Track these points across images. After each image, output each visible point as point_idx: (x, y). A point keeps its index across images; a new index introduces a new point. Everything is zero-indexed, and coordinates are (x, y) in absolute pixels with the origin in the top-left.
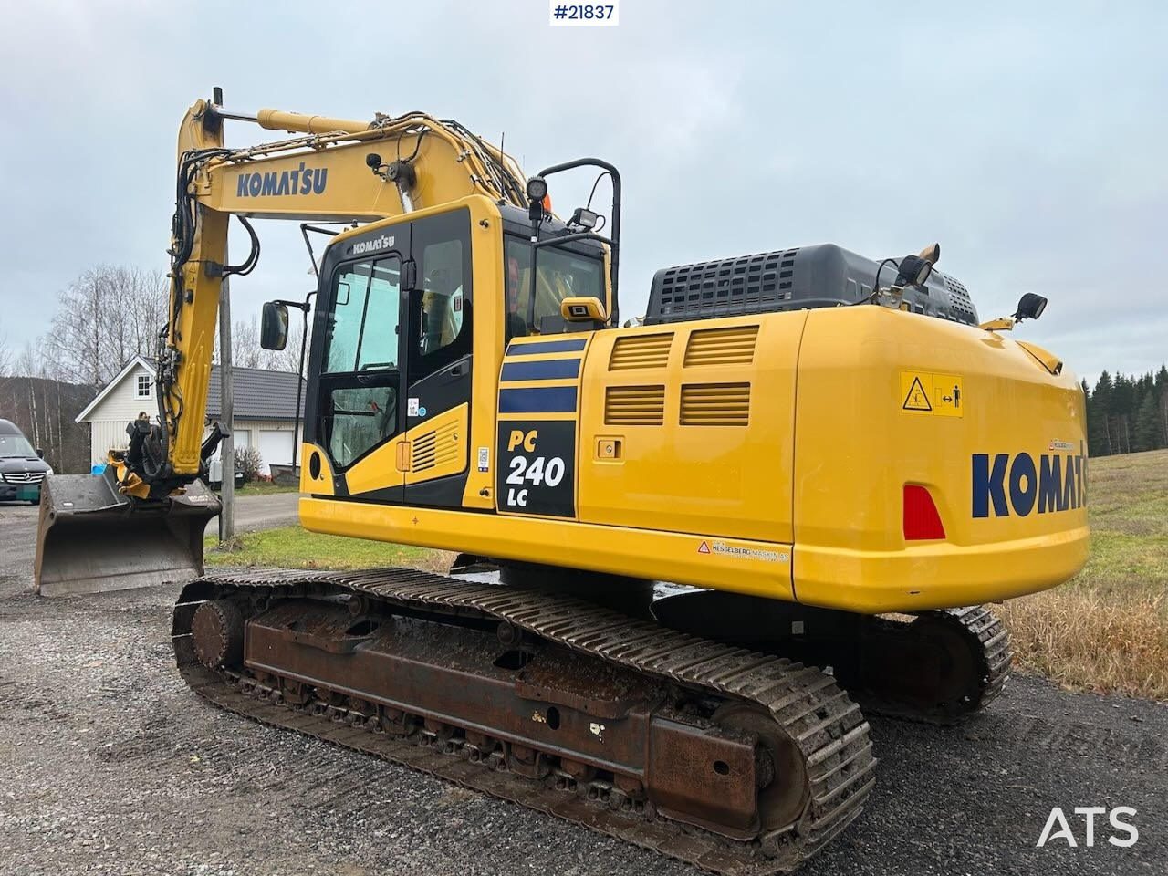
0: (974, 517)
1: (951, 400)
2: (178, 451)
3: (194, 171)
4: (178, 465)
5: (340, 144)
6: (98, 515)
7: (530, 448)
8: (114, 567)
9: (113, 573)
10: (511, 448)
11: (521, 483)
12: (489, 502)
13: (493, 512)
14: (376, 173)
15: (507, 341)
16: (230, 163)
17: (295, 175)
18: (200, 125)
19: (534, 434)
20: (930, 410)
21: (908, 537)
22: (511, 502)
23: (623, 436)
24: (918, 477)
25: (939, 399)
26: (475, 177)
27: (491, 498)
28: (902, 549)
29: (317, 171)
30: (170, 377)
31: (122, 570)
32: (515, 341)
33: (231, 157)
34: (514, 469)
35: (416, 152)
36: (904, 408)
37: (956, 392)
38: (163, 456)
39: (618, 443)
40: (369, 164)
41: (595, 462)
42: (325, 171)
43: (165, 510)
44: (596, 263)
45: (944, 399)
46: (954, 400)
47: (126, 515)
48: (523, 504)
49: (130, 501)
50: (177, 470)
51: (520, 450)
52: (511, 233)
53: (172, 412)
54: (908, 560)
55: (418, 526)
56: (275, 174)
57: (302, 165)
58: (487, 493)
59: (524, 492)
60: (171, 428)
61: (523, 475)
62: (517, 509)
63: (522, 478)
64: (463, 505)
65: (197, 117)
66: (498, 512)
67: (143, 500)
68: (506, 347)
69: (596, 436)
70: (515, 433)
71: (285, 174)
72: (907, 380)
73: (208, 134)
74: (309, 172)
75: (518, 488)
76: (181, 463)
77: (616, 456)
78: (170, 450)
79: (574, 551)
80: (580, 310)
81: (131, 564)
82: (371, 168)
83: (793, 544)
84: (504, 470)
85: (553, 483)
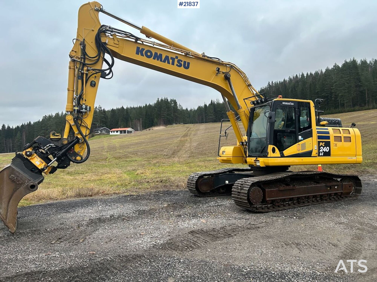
10: (320, 146)
12: (316, 155)
13: (317, 157)
19: (324, 143)
23: (337, 144)
32: (316, 127)
41: (333, 147)
51: (322, 146)
55: (303, 161)
58: (316, 153)
59: (323, 153)
61: (322, 150)
62: (321, 156)
64: (312, 156)
69: (333, 143)
70: (321, 143)
75: (322, 152)
83: (356, 157)
84: (319, 149)
85: (327, 151)
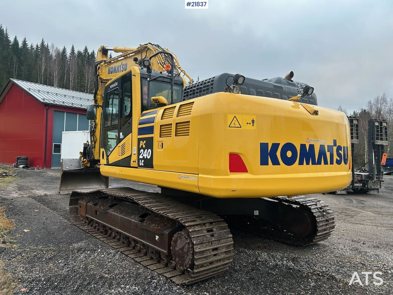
0: (261, 165)
1: (250, 124)
2: (95, 152)
3: (99, 68)
4: (96, 157)
5: (130, 55)
6: (76, 171)
7: (144, 146)
8: (82, 186)
9: (81, 188)
10: (140, 147)
11: (142, 158)
12: (136, 165)
13: (137, 168)
14: (136, 63)
15: (142, 112)
16: (106, 64)
17: (120, 66)
18: (101, 53)
19: (145, 142)
20: (241, 127)
21: (231, 171)
22: (140, 164)
23: (163, 141)
24: (235, 151)
25: (245, 123)
26: (159, 62)
27: (136, 163)
28: (228, 175)
29: (125, 64)
30: (94, 130)
31: (84, 188)
32: (144, 112)
33: (106, 62)
34: (141, 154)
35: (146, 55)
36: (229, 127)
37: (253, 121)
38: (92, 154)
39: (162, 143)
40: (134, 60)
41: (157, 150)
42: (127, 64)
43: (95, 170)
44: (181, 86)
45: (247, 123)
46: (252, 124)
47: (83, 171)
48: (143, 165)
49: (84, 167)
50: (95, 158)
51: (142, 148)
52: (143, 78)
53: (94, 141)
54: (231, 179)
55: (122, 173)
56: (116, 66)
57: (122, 63)
58: (135, 162)
59: (143, 161)
60: (93, 146)
61: (142, 155)
62: (142, 166)
63: (142, 156)
64: (131, 166)
65: (100, 51)
66: (138, 168)
67: (88, 167)
68: (141, 114)
69: (158, 141)
70: (141, 142)
71: (118, 66)
72: (230, 118)
73: (104, 56)
74: (123, 65)
75: (142, 159)
76: (97, 156)
77: (162, 148)
78: (94, 152)
79: (153, 179)
80: (156, 101)
81: (87, 186)
82: (135, 62)
83: (199, 174)
84: (139, 154)
85: (149, 157)
